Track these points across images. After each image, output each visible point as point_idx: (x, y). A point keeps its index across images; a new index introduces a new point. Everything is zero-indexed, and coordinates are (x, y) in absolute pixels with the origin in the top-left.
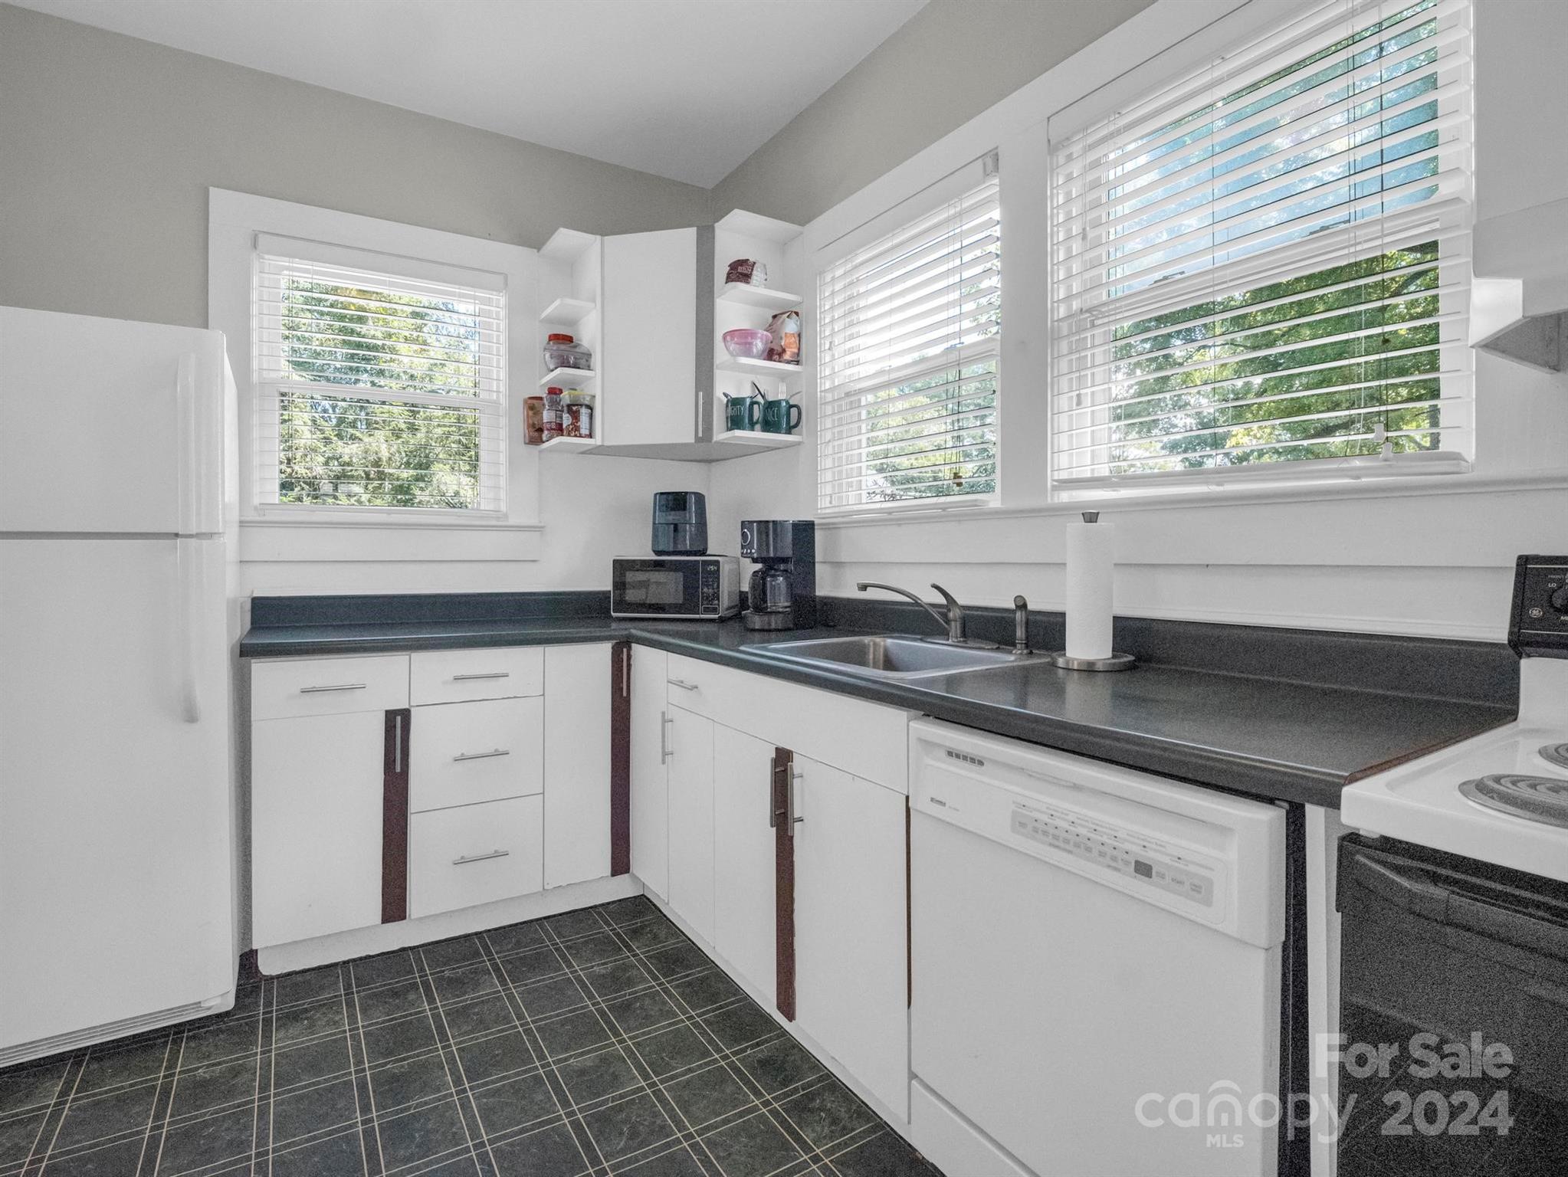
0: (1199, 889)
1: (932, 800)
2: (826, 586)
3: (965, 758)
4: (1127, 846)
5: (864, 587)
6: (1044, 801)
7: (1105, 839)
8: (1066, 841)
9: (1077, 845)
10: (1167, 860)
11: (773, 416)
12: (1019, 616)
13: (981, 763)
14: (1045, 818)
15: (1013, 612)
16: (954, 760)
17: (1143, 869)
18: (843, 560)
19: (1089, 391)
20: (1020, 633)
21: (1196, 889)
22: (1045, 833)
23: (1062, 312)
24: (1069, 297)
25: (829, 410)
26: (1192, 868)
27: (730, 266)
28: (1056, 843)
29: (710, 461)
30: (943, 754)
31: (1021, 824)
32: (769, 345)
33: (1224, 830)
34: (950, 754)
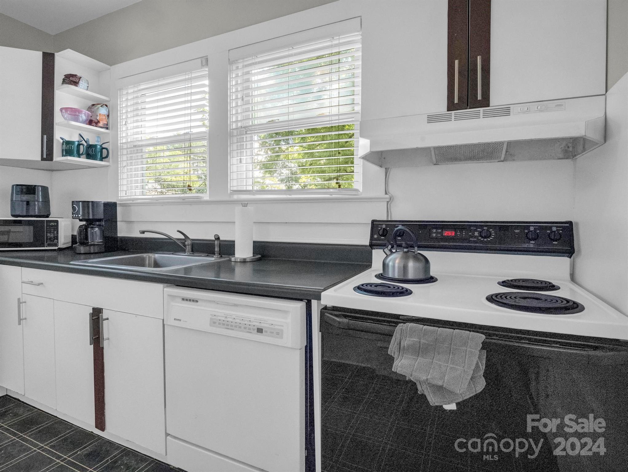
0: (279, 334)
1: (175, 319)
2: (123, 231)
3: (190, 300)
4: (254, 324)
5: (143, 232)
6: (221, 312)
7: (246, 322)
8: (232, 326)
9: (236, 326)
10: (267, 326)
11: (92, 152)
12: (216, 242)
13: (197, 301)
14: (223, 319)
15: (214, 241)
16: (185, 302)
17: (260, 331)
18: (132, 220)
19: (245, 157)
20: (217, 249)
21: (278, 334)
22: (224, 324)
23: (234, 126)
24: (237, 121)
25: (125, 152)
26: (276, 327)
27: (65, 75)
28: (228, 327)
29: (52, 170)
30: (180, 300)
31: (213, 323)
32: (90, 118)
33: (286, 312)
34: (183, 299)
